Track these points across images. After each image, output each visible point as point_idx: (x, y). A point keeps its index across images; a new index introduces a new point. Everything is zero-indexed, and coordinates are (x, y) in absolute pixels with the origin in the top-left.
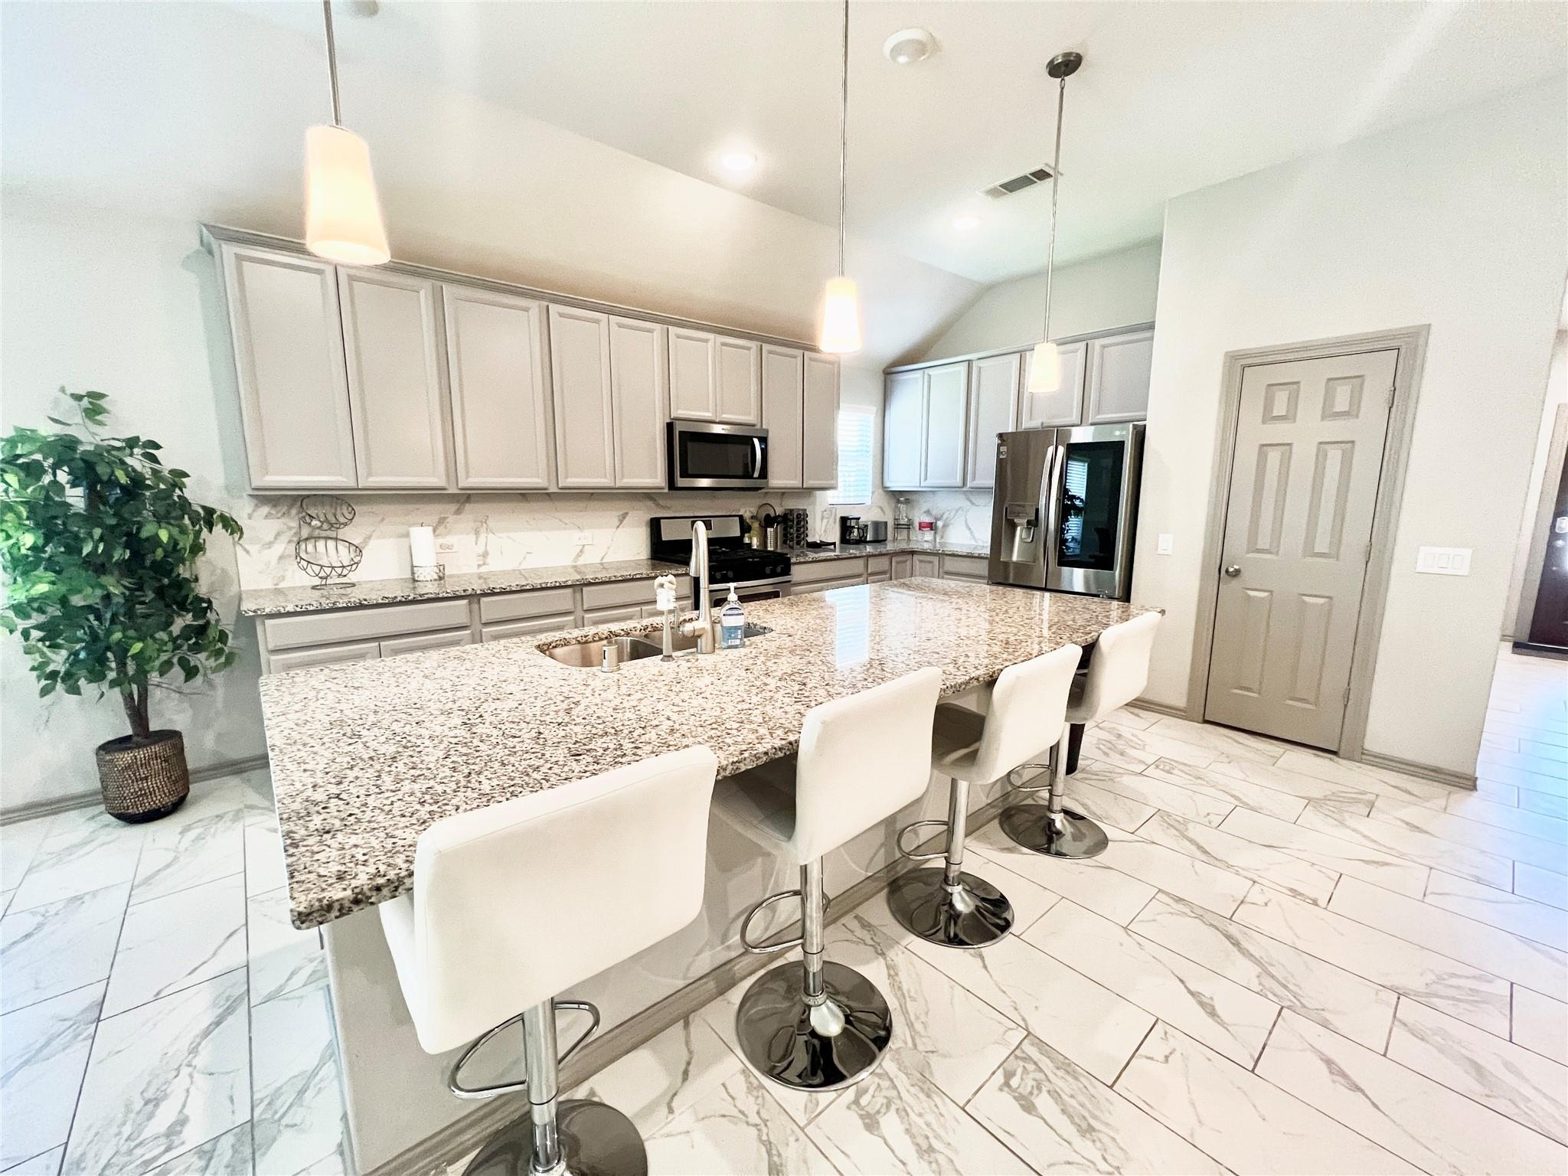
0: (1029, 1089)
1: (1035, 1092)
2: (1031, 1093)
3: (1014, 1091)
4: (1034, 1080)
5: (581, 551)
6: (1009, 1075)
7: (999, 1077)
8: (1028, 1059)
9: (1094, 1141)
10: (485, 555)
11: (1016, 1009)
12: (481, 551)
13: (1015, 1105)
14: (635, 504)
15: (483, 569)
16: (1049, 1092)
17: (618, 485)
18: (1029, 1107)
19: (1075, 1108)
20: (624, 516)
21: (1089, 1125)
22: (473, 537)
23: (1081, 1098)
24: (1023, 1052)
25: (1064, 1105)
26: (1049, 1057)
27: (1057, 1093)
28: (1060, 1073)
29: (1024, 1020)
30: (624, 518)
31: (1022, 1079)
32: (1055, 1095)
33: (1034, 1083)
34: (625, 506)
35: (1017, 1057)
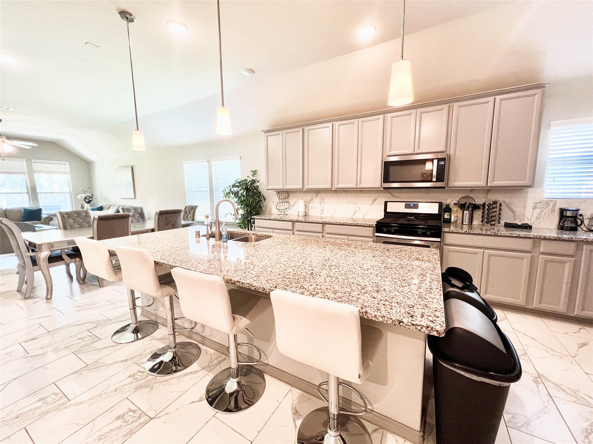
0: (126, 418)
1: (124, 420)
2: (124, 419)
3: (127, 413)
4: (129, 420)
5: (355, 213)
6: (134, 412)
7: (134, 408)
8: (139, 417)
9: (95, 440)
10: (323, 210)
11: (166, 414)
12: (321, 210)
13: (121, 413)
14: (380, 194)
15: (322, 215)
16: (122, 425)
17: (358, 187)
18: (118, 418)
19: (111, 434)
20: (375, 200)
21: (102, 439)
22: (319, 204)
23: (115, 437)
24: (143, 416)
25: (114, 430)
26: (137, 426)
27: (120, 428)
28: (128, 430)
29: (159, 417)
30: (375, 201)
31: (131, 416)
32: (119, 428)
33: (127, 420)
34: (375, 195)
35: (141, 414)
